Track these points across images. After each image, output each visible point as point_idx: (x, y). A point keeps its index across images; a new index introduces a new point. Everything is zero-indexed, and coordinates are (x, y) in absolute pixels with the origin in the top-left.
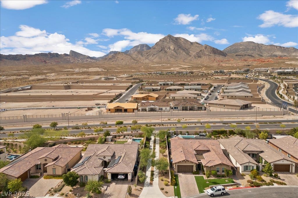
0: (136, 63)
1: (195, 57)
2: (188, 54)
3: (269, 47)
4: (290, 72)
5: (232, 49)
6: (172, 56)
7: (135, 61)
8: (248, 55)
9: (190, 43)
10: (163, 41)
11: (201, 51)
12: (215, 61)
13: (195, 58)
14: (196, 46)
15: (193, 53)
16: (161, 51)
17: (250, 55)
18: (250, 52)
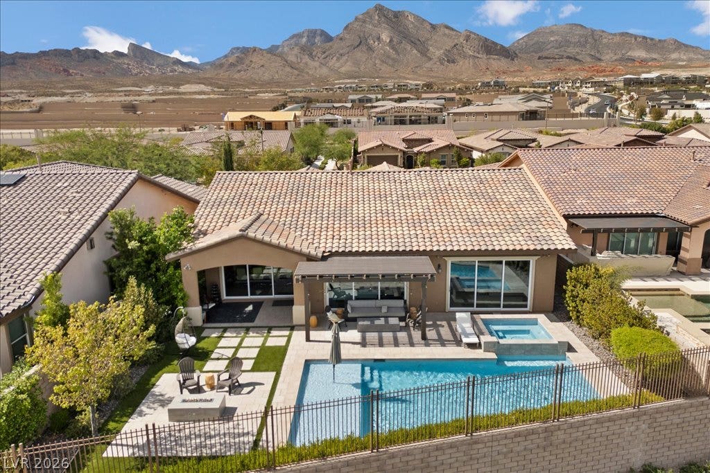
0: (298, 75)
1: (441, 61)
2: (424, 53)
3: (617, 39)
4: (652, 79)
5: (531, 43)
6: (386, 59)
7: (295, 71)
8: (568, 57)
9: (429, 27)
10: (364, 22)
11: (455, 46)
12: (489, 73)
13: (442, 64)
14: (445, 35)
15: (436, 53)
16: (360, 44)
17: (573, 56)
18: (572, 51)
